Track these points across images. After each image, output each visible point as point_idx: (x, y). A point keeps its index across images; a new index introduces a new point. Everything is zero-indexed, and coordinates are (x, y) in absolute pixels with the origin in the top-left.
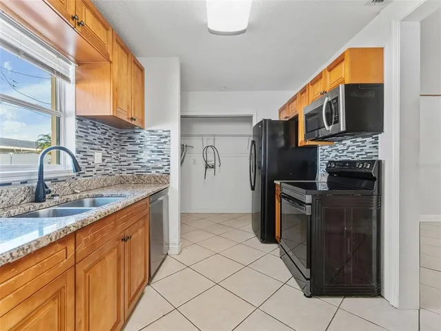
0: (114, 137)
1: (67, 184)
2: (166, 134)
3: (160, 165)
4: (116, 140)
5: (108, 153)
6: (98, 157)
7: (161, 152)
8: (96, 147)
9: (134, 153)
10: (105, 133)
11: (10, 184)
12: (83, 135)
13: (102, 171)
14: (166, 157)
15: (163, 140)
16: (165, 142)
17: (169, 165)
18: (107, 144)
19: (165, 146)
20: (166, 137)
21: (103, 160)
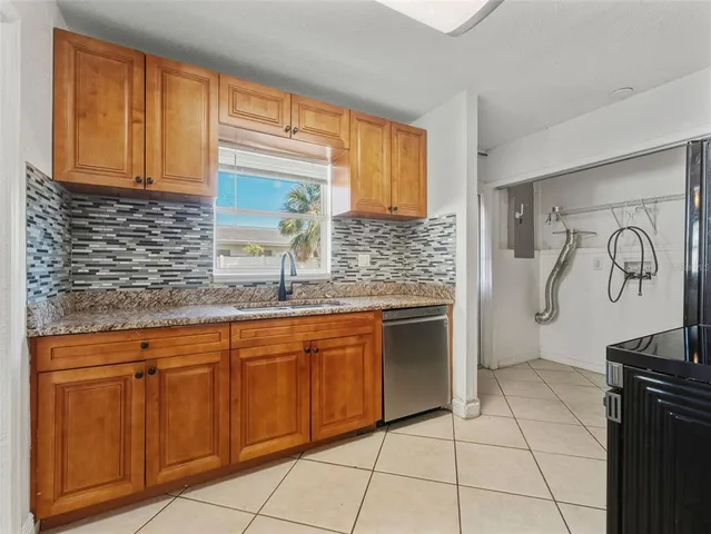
0: (394, 233)
1: (318, 288)
2: (451, 220)
3: (444, 271)
4: (398, 237)
5: (382, 254)
6: (363, 260)
7: (445, 249)
8: (361, 248)
9: (417, 252)
10: (377, 230)
11: (264, 283)
12: (342, 236)
13: (372, 277)
14: (449, 257)
15: (446, 232)
16: (449, 235)
17: (454, 270)
18: (380, 243)
19: (450, 240)
20: (451, 226)
21: (373, 263)
